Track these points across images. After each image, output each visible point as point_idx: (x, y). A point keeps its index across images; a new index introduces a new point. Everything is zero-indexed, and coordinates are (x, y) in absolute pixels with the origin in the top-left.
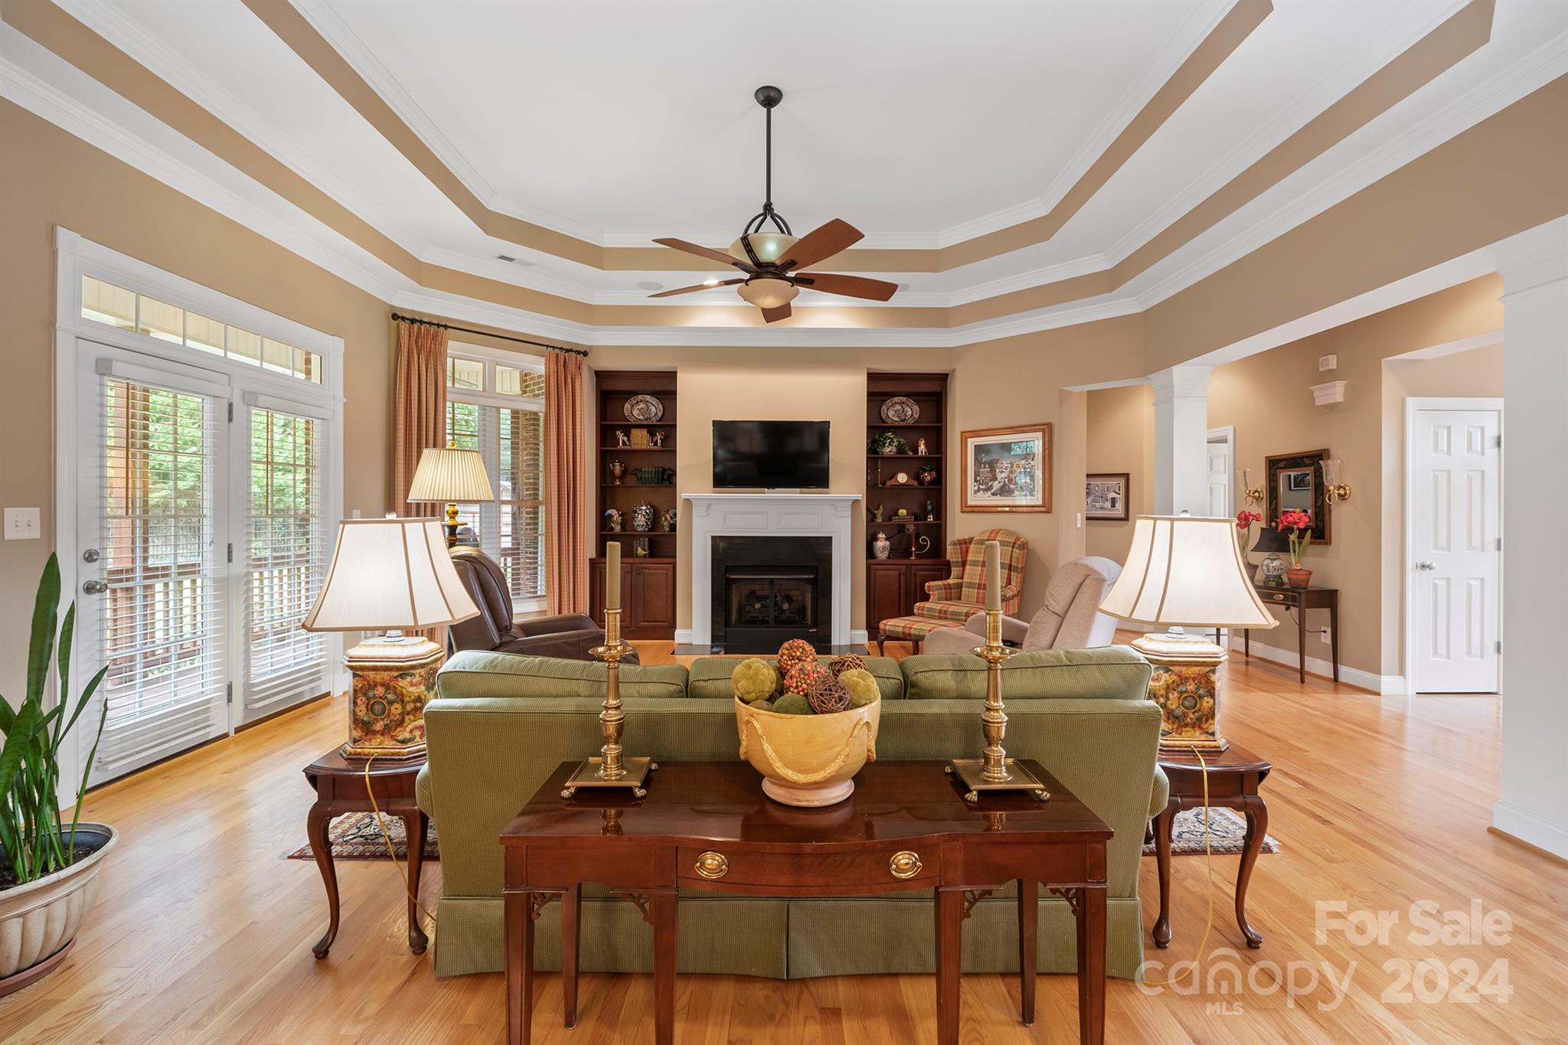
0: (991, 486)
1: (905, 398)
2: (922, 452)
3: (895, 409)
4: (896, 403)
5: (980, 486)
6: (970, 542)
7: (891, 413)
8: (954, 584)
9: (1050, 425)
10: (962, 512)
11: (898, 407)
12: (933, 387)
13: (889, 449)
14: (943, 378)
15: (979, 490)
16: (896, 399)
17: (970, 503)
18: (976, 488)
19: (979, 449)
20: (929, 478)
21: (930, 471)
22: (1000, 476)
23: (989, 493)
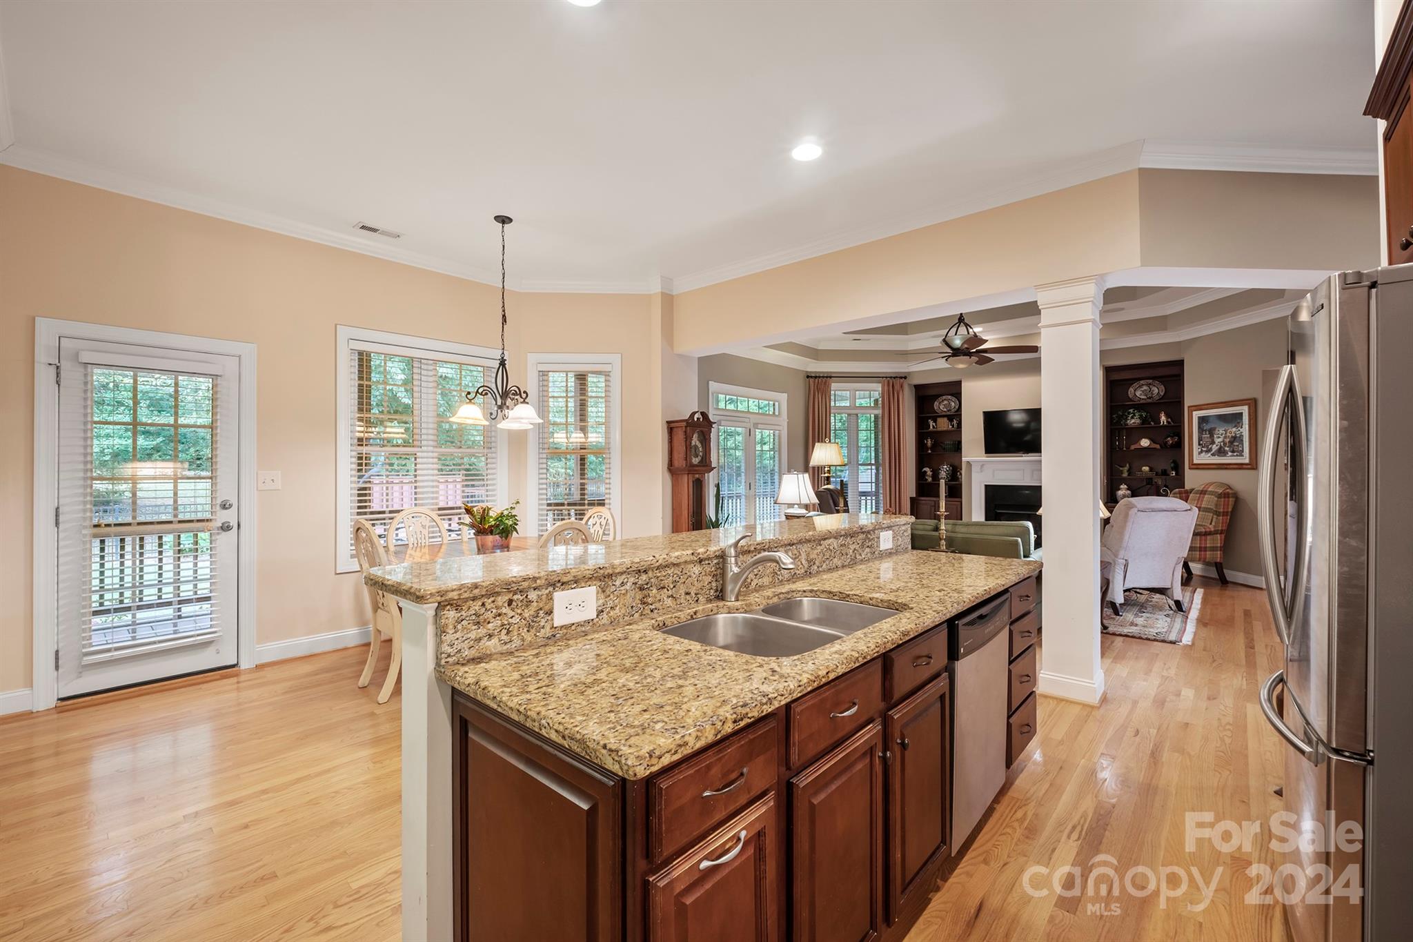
0: (1211, 448)
1: (1151, 381)
2: (1164, 422)
3: (1142, 389)
4: (1143, 385)
5: (1203, 449)
6: (1191, 493)
7: (1138, 393)
9: (1255, 401)
10: (1192, 466)
11: (1145, 388)
12: (1174, 371)
13: (1133, 421)
14: (1180, 364)
15: (1202, 451)
16: (1142, 382)
17: (1195, 462)
18: (1200, 450)
19: (1203, 420)
20: (1171, 442)
21: (1172, 437)
22: (1217, 441)
23: (1210, 454)
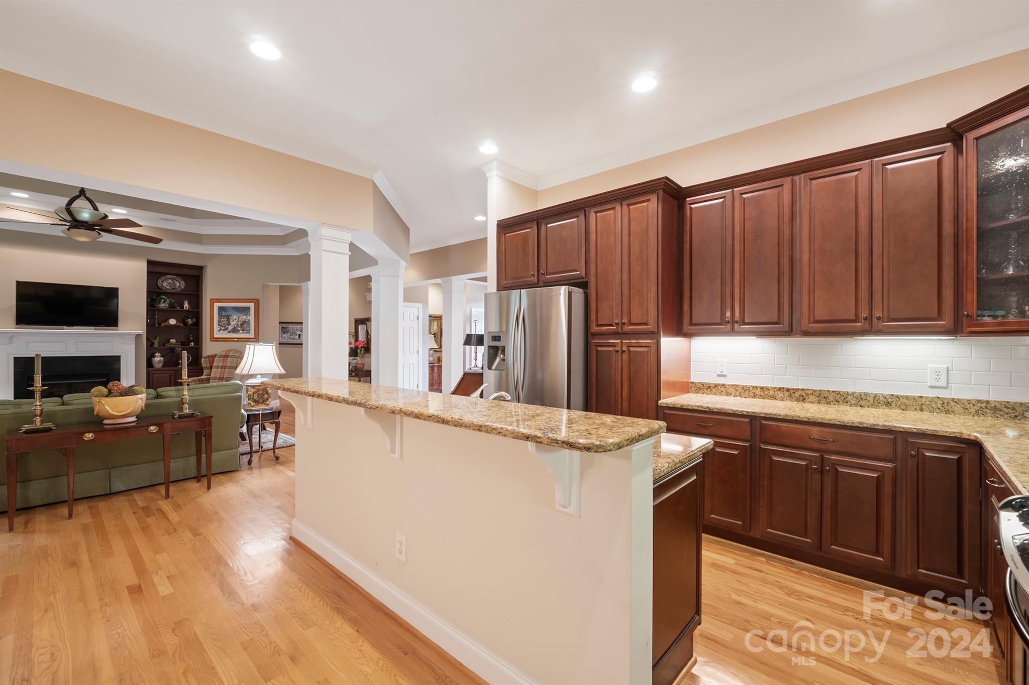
0: (228, 328)
1: (175, 277)
2: (186, 308)
3: (168, 282)
4: (168, 278)
5: (222, 328)
6: (215, 357)
7: (165, 284)
8: (205, 379)
9: (258, 300)
10: (211, 341)
11: (170, 281)
12: (195, 273)
13: (164, 305)
14: (201, 269)
15: (221, 330)
16: (168, 276)
17: (215, 336)
18: (219, 329)
19: (221, 309)
20: (191, 322)
21: (192, 318)
22: (232, 323)
23: (226, 332)
